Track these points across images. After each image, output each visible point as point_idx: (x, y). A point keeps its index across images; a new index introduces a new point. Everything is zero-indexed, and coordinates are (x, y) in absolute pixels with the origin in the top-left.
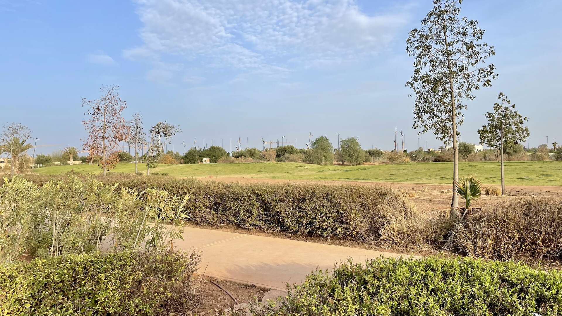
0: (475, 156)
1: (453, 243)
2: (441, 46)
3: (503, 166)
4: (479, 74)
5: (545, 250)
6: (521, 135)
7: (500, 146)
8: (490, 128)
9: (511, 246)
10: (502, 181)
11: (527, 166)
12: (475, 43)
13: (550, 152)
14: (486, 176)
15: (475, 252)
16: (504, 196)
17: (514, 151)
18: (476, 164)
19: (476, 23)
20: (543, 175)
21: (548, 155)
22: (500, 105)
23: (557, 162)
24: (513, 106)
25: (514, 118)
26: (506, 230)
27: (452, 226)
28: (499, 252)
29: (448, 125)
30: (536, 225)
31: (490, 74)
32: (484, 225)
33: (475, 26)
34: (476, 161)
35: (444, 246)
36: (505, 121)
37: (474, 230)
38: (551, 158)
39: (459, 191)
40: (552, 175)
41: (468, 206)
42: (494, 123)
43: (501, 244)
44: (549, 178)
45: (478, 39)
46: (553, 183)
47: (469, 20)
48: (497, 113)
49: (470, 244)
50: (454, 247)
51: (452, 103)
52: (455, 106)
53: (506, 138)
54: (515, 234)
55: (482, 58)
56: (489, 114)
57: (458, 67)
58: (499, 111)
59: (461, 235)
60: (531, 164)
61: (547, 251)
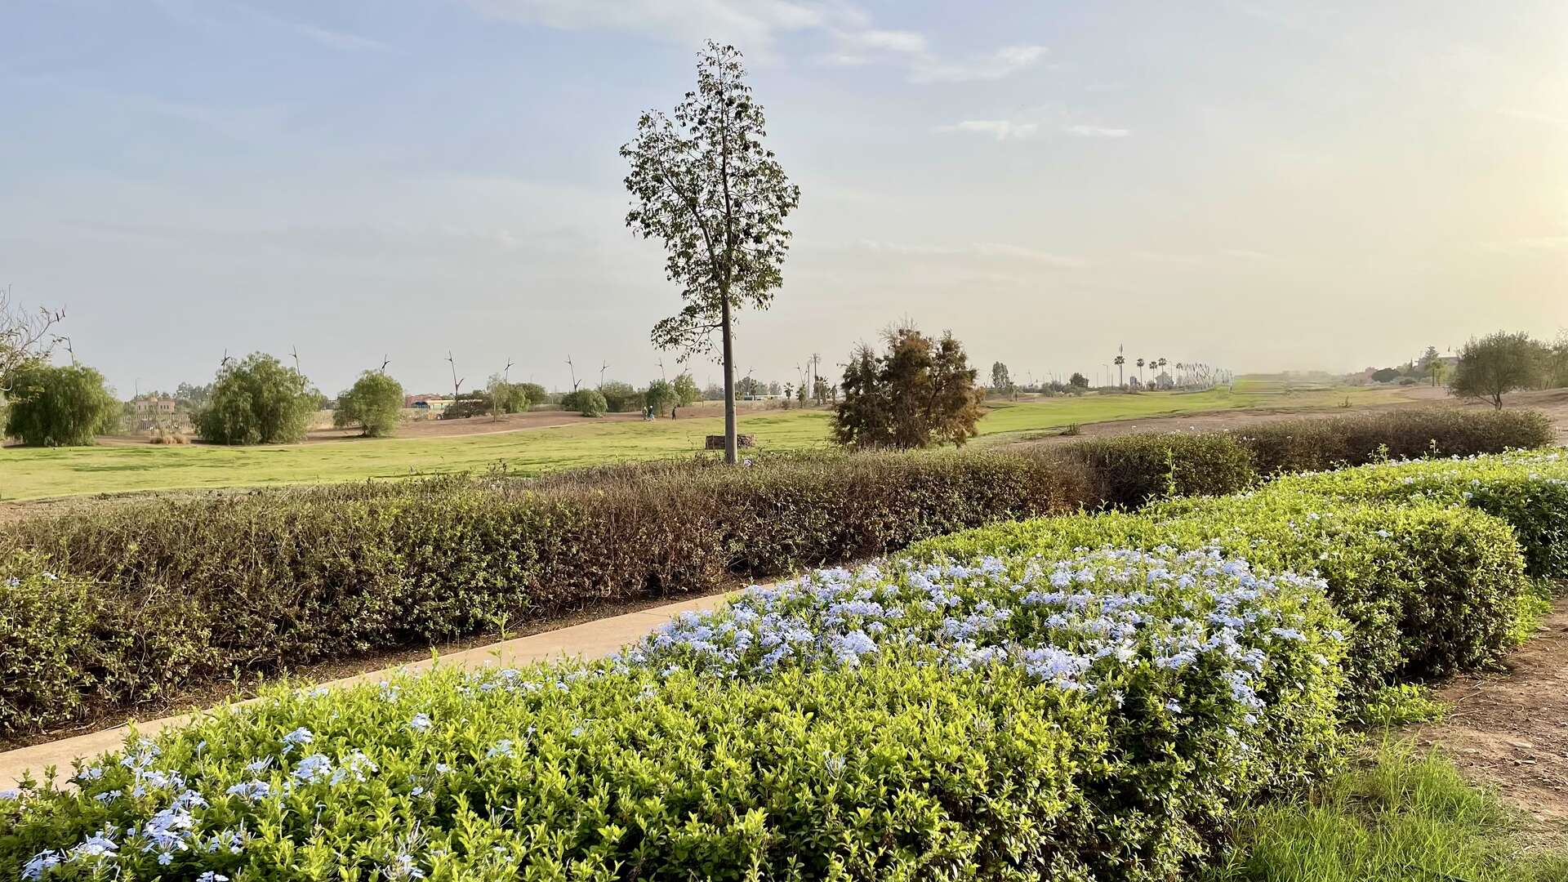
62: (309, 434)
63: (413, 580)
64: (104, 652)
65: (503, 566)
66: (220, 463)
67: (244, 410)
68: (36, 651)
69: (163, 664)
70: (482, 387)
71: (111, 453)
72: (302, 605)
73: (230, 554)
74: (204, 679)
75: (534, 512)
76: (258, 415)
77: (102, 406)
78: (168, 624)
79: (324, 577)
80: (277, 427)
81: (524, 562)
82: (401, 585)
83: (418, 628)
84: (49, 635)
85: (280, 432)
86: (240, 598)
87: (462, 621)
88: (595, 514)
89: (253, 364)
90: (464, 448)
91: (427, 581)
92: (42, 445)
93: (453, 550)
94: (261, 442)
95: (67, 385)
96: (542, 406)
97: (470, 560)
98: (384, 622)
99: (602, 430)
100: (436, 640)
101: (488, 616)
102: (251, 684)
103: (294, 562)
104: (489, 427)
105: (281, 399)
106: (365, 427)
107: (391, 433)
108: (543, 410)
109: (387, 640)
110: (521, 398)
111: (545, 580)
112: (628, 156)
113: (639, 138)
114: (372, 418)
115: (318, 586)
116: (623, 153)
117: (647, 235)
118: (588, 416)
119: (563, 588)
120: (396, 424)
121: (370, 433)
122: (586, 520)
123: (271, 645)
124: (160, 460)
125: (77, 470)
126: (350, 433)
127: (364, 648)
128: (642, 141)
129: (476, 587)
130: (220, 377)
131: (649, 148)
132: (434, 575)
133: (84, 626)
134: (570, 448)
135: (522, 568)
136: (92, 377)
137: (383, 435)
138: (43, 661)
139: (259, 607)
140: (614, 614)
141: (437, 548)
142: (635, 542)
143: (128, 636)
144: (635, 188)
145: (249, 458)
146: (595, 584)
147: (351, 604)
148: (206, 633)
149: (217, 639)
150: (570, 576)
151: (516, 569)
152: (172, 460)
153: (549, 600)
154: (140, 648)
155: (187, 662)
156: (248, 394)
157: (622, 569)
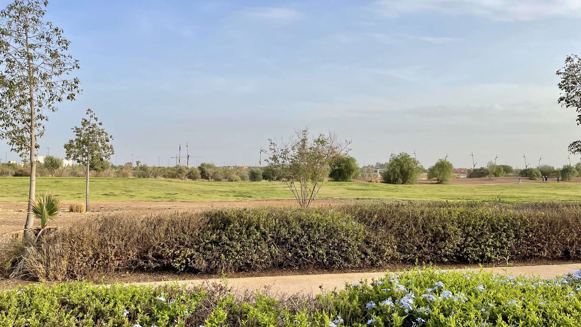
0: (63, 172)
1: (23, 269)
2: (21, 46)
3: (88, 182)
4: (63, 86)
5: (117, 263)
6: (106, 152)
7: (87, 162)
8: (77, 143)
9: (85, 264)
10: (87, 198)
11: (113, 183)
12: (59, 52)
13: (134, 169)
14: (72, 192)
15: (47, 276)
16: (88, 213)
17: (102, 167)
18: (62, 180)
19: (61, 31)
20: (126, 191)
21: (132, 173)
22: (88, 121)
23: (139, 179)
24: (100, 124)
25: (101, 135)
26: (81, 248)
27: (23, 250)
28: (73, 271)
29: (26, 136)
30: (110, 240)
31: (74, 88)
32: (58, 246)
33: (60, 34)
34: (64, 176)
35: (12, 274)
36: (92, 137)
37: (47, 252)
38: (134, 175)
39: (34, 210)
40: (133, 191)
41: (43, 226)
42: (82, 139)
43: (75, 263)
44: (131, 194)
45: (63, 48)
46: (134, 199)
47: (54, 27)
48: (85, 128)
49: (42, 268)
50: (23, 274)
51: (31, 112)
52: (35, 116)
53: (92, 154)
54: (89, 252)
55: (66, 69)
56: (77, 129)
57: (39, 74)
58: (87, 127)
59: (32, 259)
60: (116, 181)
61: (119, 264)
62: (419, 182)
63: (464, 239)
64: (367, 248)
65: (499, 238)
66: (389, 190)
67: (397, 172)
68: (350, 245)
69: (383, 255)
70: (485, 166)
71: (357, 185)
72: (425, 242)
73: (403, 222)
74: (394, 262)
75: (513, 218)
76: (402, 174)
77: (355, 170)
78: (385, 242)
79: (433, 233)
80: (408, 178)
81: (508, 238)
82: (460, 240)
83: (466, 257)
84: (353, 240)
85: (408, 180)
86: (406, 237)
87: (482, 257)
88: (540, 222)
89: (401, 156)
90: (477, 190)
91: (469, 240)
92: (338, 181)
93: (480, 229)
94: (402, 183)
95: (346, 162)
96: (510, 174)
97: (486, 234)
98: (453, 252)
99: (538, 185)
100: (472, 262)
101: (493, 256)
102: (408, 266)
103: (423, 227)
104: (487, 182)
105: (410, 168)
106: (438, 180)
107: (448, 183)
108: (511, 176)
109: (454, 259)
110: (501, 171)
111: (517, 246)
112: (560, 75)
113: (566, 67)
114: (441, 176)
115: (431, 237)
116: (558, 74)
117: (567, 106)
118: (532, 179)
119: (525, 250)
120: (450, 179)
121: (440, 182)
122: (536, 224)
123: (415, 254)
124: (372, 188)
125: (348, 189)
126: (433, 182)
127: (446, 261)
128: (566, 68)
129: (488, 245)
130: (390, 161)
131: (570, 70)
132: (472, 238)
133: (362, 239)
134: (523, 192)
135: (508, 240)
136: (353, 160)
137: (445, 183)
138: (351, 248)
139: (412, 241)
140: (547, 264)
141: (474, 228)
142: (559, 235)
143: (374, 244)
144: (563, 87)
145: (399, 189)
146: (539, 250)
147: (442, 244)
148: (396, 247)
149: (399, 249)
150: (528, 245)
151: (505, 240)
152: (375, 188)
153: (519, 254)
154: (377, 249)
155: (390, 255)
156: (399, 167)
157: (552, 246)
